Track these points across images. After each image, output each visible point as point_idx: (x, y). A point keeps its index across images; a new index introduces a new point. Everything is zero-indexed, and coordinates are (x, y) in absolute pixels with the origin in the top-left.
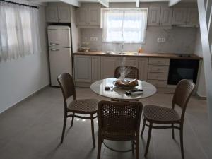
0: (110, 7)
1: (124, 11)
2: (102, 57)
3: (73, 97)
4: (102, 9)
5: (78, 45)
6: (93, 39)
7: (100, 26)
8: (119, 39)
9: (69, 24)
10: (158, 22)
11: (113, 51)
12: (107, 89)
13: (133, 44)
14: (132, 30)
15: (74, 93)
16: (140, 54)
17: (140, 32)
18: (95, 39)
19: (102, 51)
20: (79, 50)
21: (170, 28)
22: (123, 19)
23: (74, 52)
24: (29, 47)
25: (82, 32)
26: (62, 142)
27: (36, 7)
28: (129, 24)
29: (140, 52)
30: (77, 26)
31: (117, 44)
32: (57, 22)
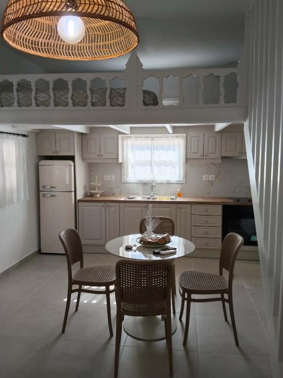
0: (131, 133)
1: (152, 139)
2: (122, 205)
3: (79, 263)
4: (120, 136)
5: (85, 187)
6: (107, 177)
7: (118, 159)
8: (147, 177)
9: (72, 158)
10: (201, 153)
11: (137, 194)
12: (128, 248)
13: (168, 183)
14: (165, 164)
15: (80, 259)
16: (179, 199)
17: (177, 167)
18: (110, 177)
19: (121, 195)
20: (86, 195)
21: (220, 161)
22: (152, 148)
23: (78, 198)
24: (12, 192)
25: (91, 168)
26: (63, 331)
27: (24, 136)
28: (160, 156)
29: (179, 195)
30: (83, 159)
31: (145, 184)
32: (54, 154)
